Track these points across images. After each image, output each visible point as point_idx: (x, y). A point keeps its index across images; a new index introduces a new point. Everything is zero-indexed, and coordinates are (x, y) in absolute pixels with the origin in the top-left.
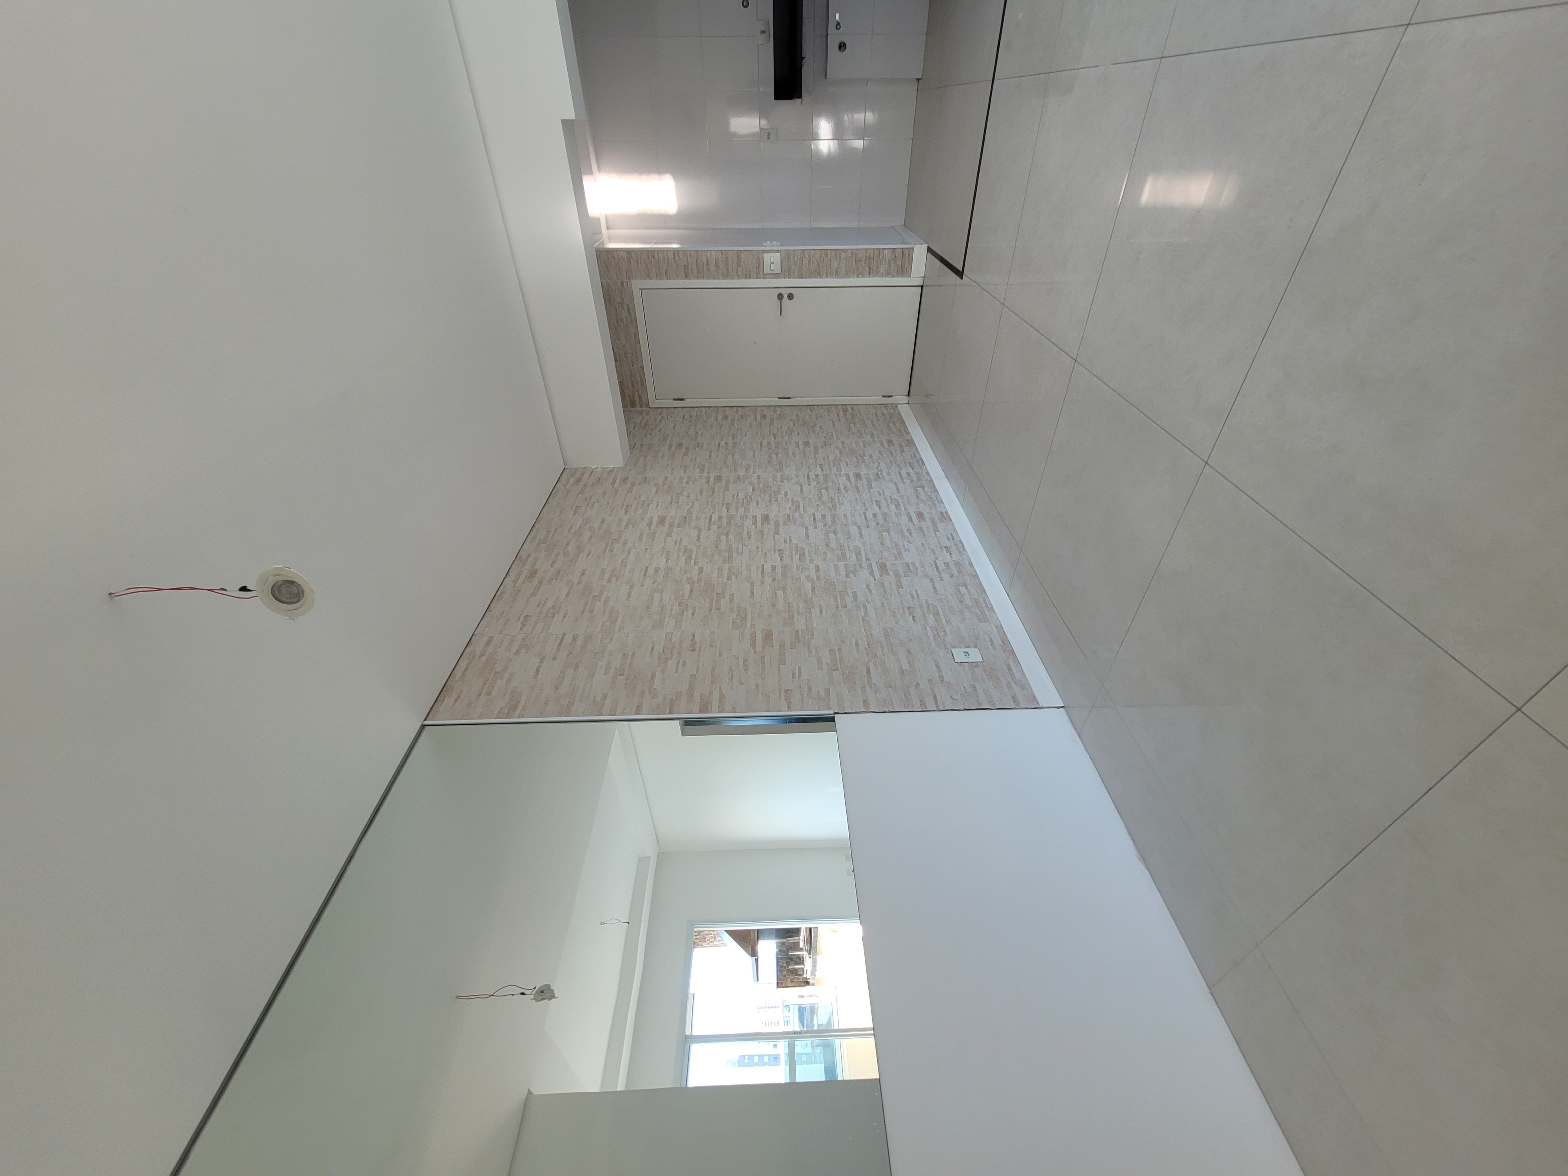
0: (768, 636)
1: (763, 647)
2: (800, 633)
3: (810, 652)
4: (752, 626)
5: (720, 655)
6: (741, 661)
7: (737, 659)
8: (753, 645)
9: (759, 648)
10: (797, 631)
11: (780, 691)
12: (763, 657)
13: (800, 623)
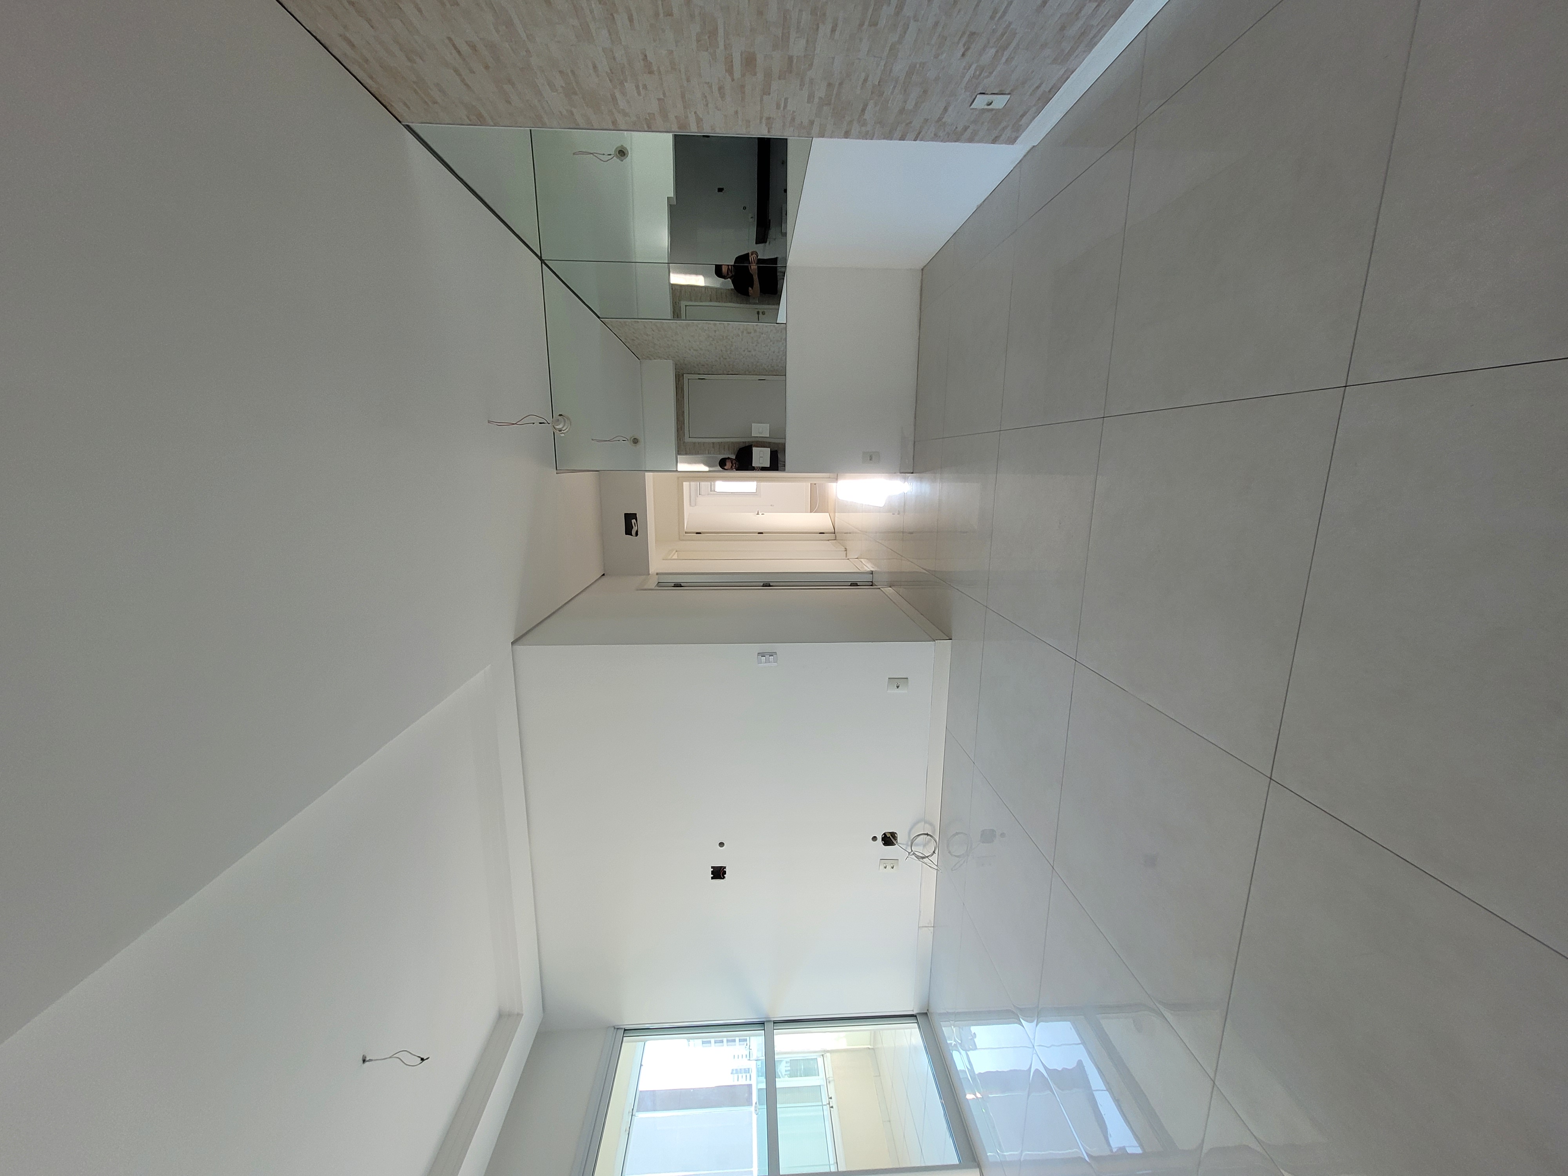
0: (749, 61)
1: (743, 75)
2: (795, 61)
3: (802, 85)
4: (727, 46)
5: (688, 80)
6: (715, 88)
7: (711, 87)
8: (730, 70)
9: (737, 74)
10: (791, 58)
11: (761, 118)
12: (743, 87)
13: (797, 47)
